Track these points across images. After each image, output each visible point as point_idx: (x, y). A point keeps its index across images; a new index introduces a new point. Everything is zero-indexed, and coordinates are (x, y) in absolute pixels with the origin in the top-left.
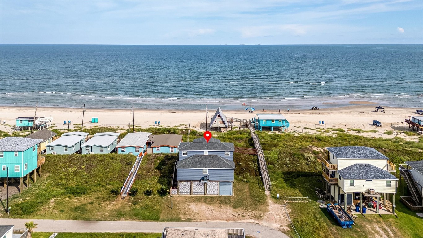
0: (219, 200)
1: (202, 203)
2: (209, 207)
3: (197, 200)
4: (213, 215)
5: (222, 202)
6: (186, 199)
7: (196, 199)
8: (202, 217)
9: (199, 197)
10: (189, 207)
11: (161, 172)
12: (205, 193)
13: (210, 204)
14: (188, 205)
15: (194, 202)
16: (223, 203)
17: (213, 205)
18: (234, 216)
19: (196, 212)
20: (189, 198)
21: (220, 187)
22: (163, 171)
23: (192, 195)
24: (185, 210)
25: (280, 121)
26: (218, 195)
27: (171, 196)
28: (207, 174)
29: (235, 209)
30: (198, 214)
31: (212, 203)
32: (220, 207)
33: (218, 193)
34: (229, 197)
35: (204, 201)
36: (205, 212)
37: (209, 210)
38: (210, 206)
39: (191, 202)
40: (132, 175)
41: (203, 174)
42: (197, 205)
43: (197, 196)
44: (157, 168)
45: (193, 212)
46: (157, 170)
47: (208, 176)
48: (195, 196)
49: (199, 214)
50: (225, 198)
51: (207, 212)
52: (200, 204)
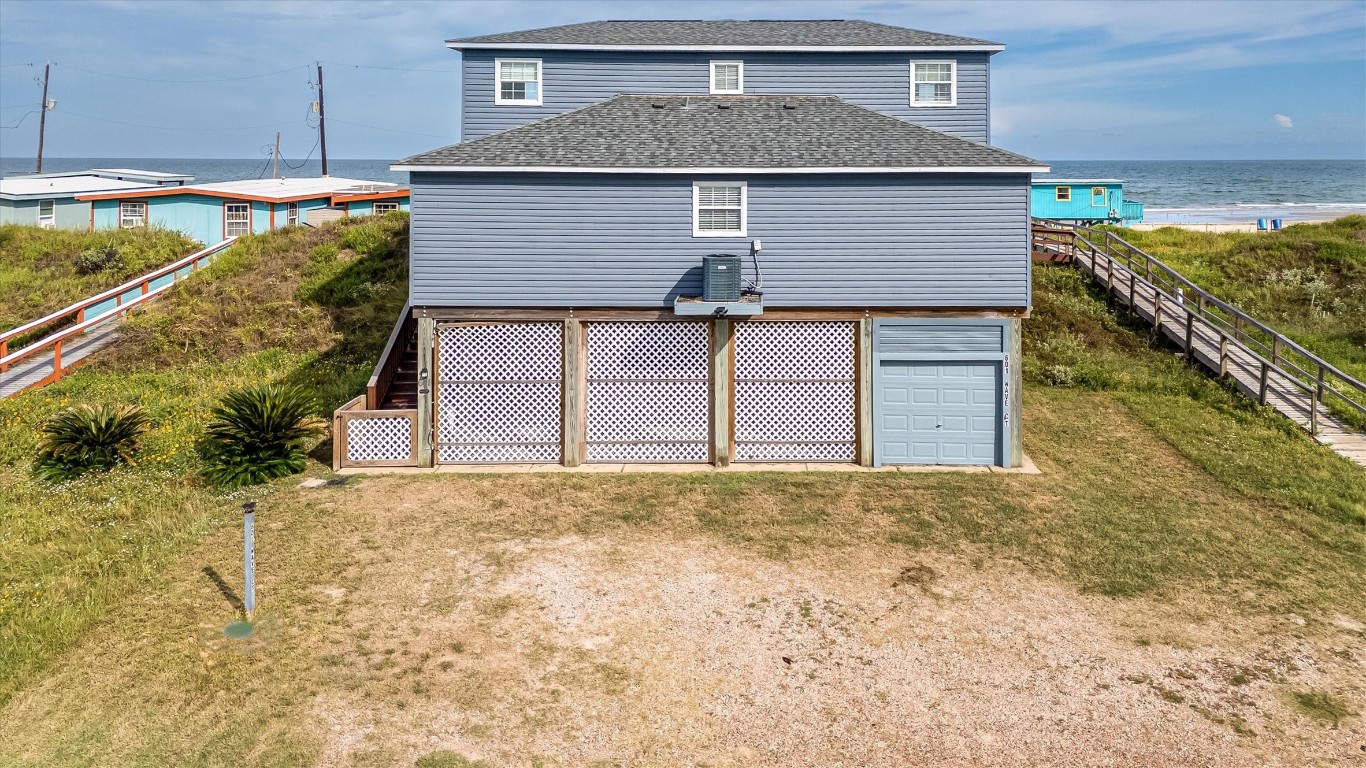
0: (891, 511)
1: (681, 536)
2: (778, 581)
3: (619, 509)
4: (840, 702)
5: (922, 525)
6: (498, 505)
7: (620, 499)
8: (663, 729)
9: (647, 487)
10: (508, 587)
11: (339, 324)
12: (721, 443)
13: (779, 551)
14: (496, 560)
15: (583, 529)
16: (939, 534)
17: (819, 554)
18: (1174, 698)
19: (582, 655)
20: (533, 494)
21: (888, 387)
22: (357, 314)
23: (583, 469)
24: (440, 624)
25: (1098, 193)
26: (858, 461)
27: (338, 482)
28: (743, 233)
29: (1123, 605)
30: (613, 677)
31: (805, 541)
32: (916, 576)
33: (858, 442)
34: (984, 485)
35: (701, 516)
36: (712, 644)
37: (773, 619)
38: (778, 567)
39: (544, 526)
40: (77, 342)
41: (697, 233)
42: (615, 560)
43: (632, 479)
44: (323, 296)
45: (541, 650)
46: (314, 310)
47: (747, 263)
48: (603, 479)
49: (624, 675)
50: (950, 488)
51: (756, 652)
52: (652, 550)
